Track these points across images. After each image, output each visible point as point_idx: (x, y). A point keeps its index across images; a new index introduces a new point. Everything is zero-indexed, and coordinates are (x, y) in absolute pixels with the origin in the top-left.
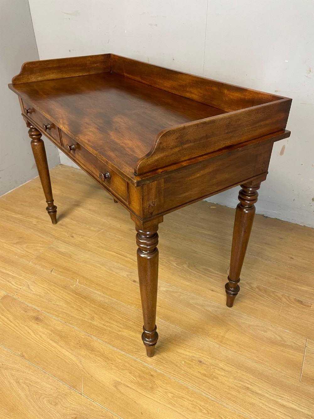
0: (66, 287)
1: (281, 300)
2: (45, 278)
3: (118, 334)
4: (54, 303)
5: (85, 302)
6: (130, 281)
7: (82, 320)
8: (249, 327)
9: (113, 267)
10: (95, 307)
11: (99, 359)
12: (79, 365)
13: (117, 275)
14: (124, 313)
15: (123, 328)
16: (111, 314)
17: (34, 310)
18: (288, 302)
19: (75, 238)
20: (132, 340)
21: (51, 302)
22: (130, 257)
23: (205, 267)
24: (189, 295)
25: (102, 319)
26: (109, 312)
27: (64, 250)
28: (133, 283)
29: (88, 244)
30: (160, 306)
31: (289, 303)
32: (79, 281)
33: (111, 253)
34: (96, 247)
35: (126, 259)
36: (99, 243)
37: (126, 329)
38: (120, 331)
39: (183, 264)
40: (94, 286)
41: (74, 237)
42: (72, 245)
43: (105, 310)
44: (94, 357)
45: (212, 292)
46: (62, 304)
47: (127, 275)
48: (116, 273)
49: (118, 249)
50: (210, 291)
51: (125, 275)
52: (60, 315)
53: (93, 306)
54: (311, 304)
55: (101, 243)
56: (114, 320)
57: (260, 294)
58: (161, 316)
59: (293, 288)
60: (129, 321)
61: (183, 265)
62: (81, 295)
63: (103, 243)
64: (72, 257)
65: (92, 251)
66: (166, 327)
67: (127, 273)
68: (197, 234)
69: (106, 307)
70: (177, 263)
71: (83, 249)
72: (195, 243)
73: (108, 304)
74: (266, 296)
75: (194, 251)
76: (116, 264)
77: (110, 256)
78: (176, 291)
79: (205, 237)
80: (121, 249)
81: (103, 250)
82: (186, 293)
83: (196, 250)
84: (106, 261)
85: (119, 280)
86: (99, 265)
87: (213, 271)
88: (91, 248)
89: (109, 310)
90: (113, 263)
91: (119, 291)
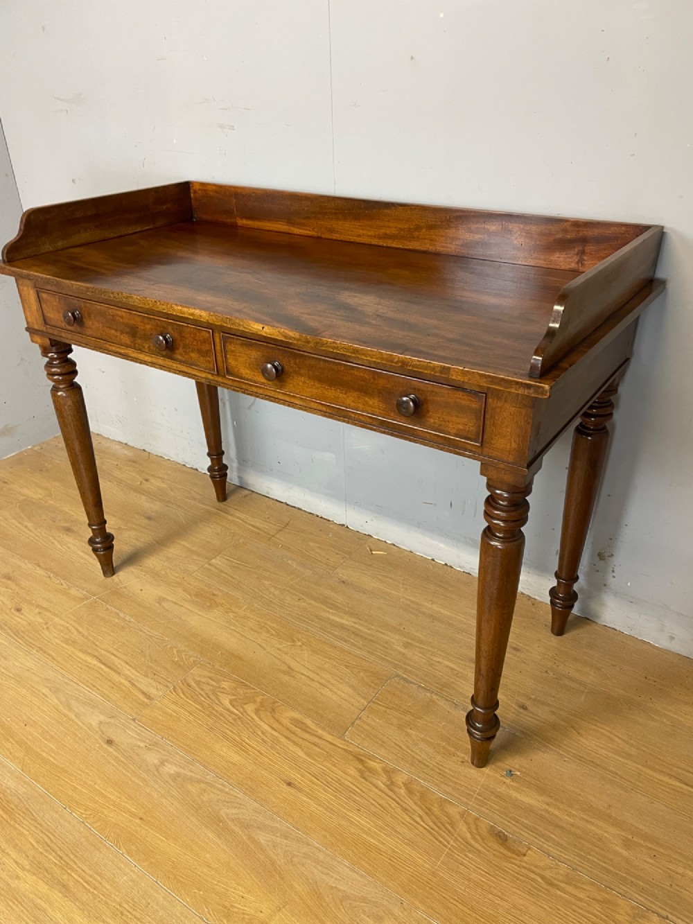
1: (452, 827)
3: (8, 884)
6: (100, 741)
8: (341, 902)
9: (76, 698)
13: (77, 721)
14: (47, 830)
15: (28, 871)
16: (15, 828)
18: (468, 836)
19: (23, 614)
20: (36, 905)
22: (128, 673)
23: (296, 715)
24: (226, 793)
26: (12, 823)
28: (105, 746)
29: (45, 631)
30: (141, 819)
31: (474, 838)
33: (89, 659)
34: (59, 642)
35: (116, 677)
36: (73, 630)
37: (34, 874)
38: (18, 877)
39: (246, 704)
40: (9, 745)
41: (23, 611)
43: (6, 813)
45: (289, 789)
47: (100, 723)
48: (77, 715)
49: (110, 649)
50: (285, 786)
51: (94, 724)
54: (529, 848)
55: (75, 633)
56: (16, 846)
57: (404, 805)
58: (133, 847)
59: (497, 796)
60: (50, 854)
61: (245, 707)
63: (80, 633)
65: (45, 652)
66: (132, 880)
67: (102, 718)
68: (313, 621)
69: (13, 807)
70: (234, 697)
71: (29, 645)
72: (301, 646)
73: (21, 800)
74: (421, 812)
75: (289, 667)
76: (87, 692)
77: (81, 669)
78: (199, 777)
79: (328, 632)
80: (117, 650)
81: (73, 649)
82: (223, 785)
83: (294, 664)
84: (66, 681)
85: (75, 734)
86: (45, 691)
87: (313, 728)
88: (49, 642)
89: (17, 815)
90: (80, 688)
91: (62, 766)
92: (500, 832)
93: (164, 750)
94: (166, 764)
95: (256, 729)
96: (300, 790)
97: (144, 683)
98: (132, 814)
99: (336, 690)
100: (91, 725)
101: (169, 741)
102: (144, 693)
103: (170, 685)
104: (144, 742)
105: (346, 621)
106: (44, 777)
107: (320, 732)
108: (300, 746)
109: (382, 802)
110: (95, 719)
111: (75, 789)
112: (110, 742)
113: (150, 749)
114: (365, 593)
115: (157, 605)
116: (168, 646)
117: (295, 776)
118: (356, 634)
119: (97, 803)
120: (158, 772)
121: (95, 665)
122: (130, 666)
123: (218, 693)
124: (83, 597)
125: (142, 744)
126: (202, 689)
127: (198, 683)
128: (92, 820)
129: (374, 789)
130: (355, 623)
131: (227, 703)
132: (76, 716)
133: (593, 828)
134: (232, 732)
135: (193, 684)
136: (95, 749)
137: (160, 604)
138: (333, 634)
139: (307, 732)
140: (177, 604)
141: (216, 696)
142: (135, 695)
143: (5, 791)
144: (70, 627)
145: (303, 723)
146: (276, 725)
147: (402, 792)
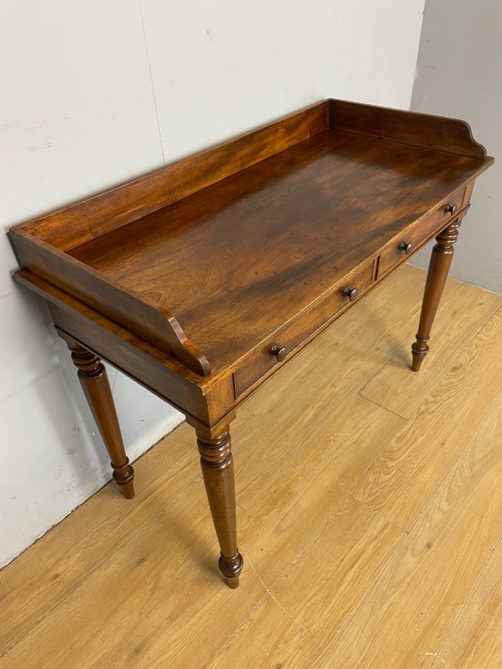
1: (454, 383)
5: (486, 639)
6: (429, 553)
9: (392, 578)
10: (496, 621)
13: (413, 574)
19: (286, 661)
22: (363, 544)
23: (393, 440)
28: (433, 548)
29: (312, 629)
31: (457, 378)
32: (430, 652)
34: (327, 610)
36: (313, 601)
39: (387, 466)
40: (443, 622)
41: (282, 661)
45: (446, 444)
47: (413, 555)
48: (408, 574)
49: (337, 563)
50: (445, 447)
53: (492, 623)
54: (458, 362)
55: (316, 598)
57: (446, 398)
61: (389, 466)
62: (469, 648)
63: (316, 594)
65: (340, 621)
67: (409, 555)
68: (310, 430)
69: (493, 600)
70: (382, 473)
71: (331, 639)
72: (334, 437)
73: (487, 597)
74: (448, 393)
75: (354, 443)
76: (385, 572)
77: (359, 583)
78: (447, 489)
79: (321, 422)
80: (337, 558)
81: (337, 595)
82: (450, 476)
83: (352, 441)
84: (374, 592)
85: (426, 572)
86: (385, 608)
87: (402, 432)
88: (327, 621)
89: (498, 596)
90: (380, 579)
91: (454, 575)
92: (452, 369)
93: (431, 510)
94: (441, 508)
95: (407, 460)
96: (446, 439)
97: (373, 530)
98: (480, 522)
99: (372, 421)
100: (415, 562)
101: (422, 508)
102: (383, 530)
103: (374, 513)
104: (425, 523)
105: (310, 413)
106: (465, 585)
107: (405, 429)
108: (417, 439)
109: (446, 407)
110: (409, 561)
111: (470, 561)
112: (429, 546)
113: (431, 519)
114: (284, 401)
115: (283, 534)
116: (333, 518)
117: (437, 441)
118: (323, 408)
119: (478, 545)
120: (447, 512)
121: (355, 572)
122: (355, 545)
123: (379, 482)
124: (266, 602)
125: (428, 524)
126: (377, 492)
127: (370, 495)
128: (490, 545)
129: (439, 408)
130: (313, 408)
131: (387, 477)
132: (408, 576)
133: (443, 342)
134: (410, 473)
135: (372, 498)
136: (436, 555)
137: (282, 532)
138: (323, 420)
139: (406, 435)
140: (284, 518)
141: (382, 483)
142: (385, 536)
143: (482, 611)
144: (308, 605)
145: (400, 437)
146: (403, 450)
147: (438, 399)
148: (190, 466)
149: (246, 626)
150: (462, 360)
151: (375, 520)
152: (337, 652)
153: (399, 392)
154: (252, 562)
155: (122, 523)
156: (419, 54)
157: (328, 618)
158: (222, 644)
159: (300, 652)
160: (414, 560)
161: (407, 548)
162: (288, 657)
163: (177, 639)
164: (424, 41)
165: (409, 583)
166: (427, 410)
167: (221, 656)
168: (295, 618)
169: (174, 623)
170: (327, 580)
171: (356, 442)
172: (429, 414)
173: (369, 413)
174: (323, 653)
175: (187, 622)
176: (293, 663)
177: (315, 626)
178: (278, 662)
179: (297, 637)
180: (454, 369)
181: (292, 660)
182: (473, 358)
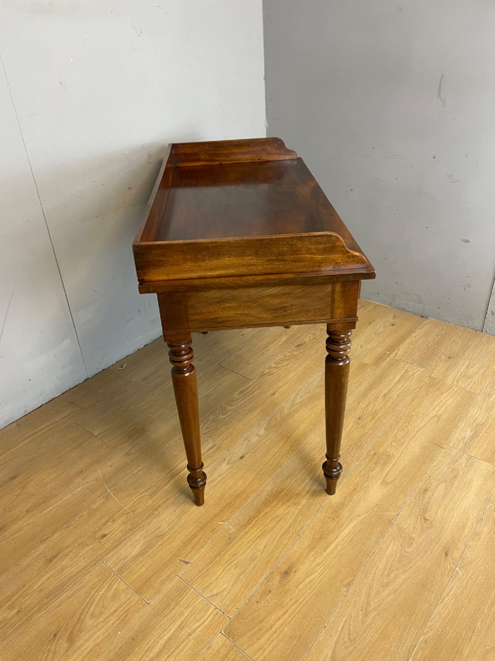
0: (230, 539)
1: (295, 355)
2: (199, 572)
4: (260, 552)
5: (267, 513)
6: (240, 462)
7: (297, 515)
10: (278, 501)
11: (355, 498)
12: (363, 517)
13: (224, 475)
17: (268, 579)
19: (111, 532)
21: (257, 557)
25: (299, 493)
26: (289, 487)
27: (138, 547)
28: (244, 459)
29: (136, 512)
30: (288, 438)
31: (299, 351)
32: (222, 522)
34: (151, 500)
39: (226, 410)
40: (237, 503)
42: (128, 535)
44: (353, 503)
45: (276, 394)
46: (263, 542)
47: (228, 464)
50: (274, 396)
52: (285, 542)
53: (275, 503)
54: (303, 341)
55: (145, 493)
57: (286, 365)
61: (228, 409)
62: (252, 518)
63: (146, 491)
64: (163, 533)
65: (159, 506)
67: (224, 464)
69: (280, 489)
70: (221, 414)
71: (149, 518)
73: (276, 487)
74: (288, 361)
78: (267, 422)
80: (169, 468)
81: (162, 491)
82: (272, 414)
85: (234, 473)
87: (245, 388)
91: (255, 474)
93: (250, 436)
94: (258, 434)
95: (243, 405)
96: (277, 391)
98: (286, 441)
99: (224, 381)
100: (228, 468)
101: (245, 434)
102: (210, 449)
103: (206, 439)
104: (244, 443)
106: (261, 480)
107: (248, 386)
108: (254, 392)
109: (284, 370)
110: (224, 467)
111: (270, 466)
112: (242, 458)
113: (249, 441)
114: (157, 372)
115: (132, 455)
116: (174, 444)
117: (270, 392)
119: (279, 455)
120: (263, 436)
124: (104, 499)
125: (246, 444)
126: (213, 426)
127: (206, 429)
128: (288, 455)
129: (278, 372)
131: (223, 417)
134: (242, 413)
135: (208, 430)
136: (246, 463)
139: (247, 390)
140: (135, 446)
141: (218, 420)
142: (211, 453)
143: (269, 495)
144: (138, 498)
145: (242, 391)
146: (241, 399)
147: (279, 365)
148: (70, 416)
149: (85, 513)
150: (306, 340)
151: (206, 443)
152: (151, 525)
153: (251, 362)
154: (101, 474)
155: (4, 455)
156: (266, 109)
157: (151, 505)
158: (64, 525)
159: (123, 527)
160: (228, 466)
161: (225, 460)
162: (113, 530)
163: (29, 524)
164: (269, 99)
165: (219, 481)
166: (269, 373)
167: (61, 532)
168: (125, 506)
169: (30, 514)
170: (157, 482)
171: (207, 395)
172: (269, 375)
173: (223, 377)
174: (140, 526)
175: (40, 513)
176: (115, 533)
177: (139, 510)
178: (105, 533)
179: (123, 518)
180: (299, 345)
181: (115, 532)
182: (315, 338)
